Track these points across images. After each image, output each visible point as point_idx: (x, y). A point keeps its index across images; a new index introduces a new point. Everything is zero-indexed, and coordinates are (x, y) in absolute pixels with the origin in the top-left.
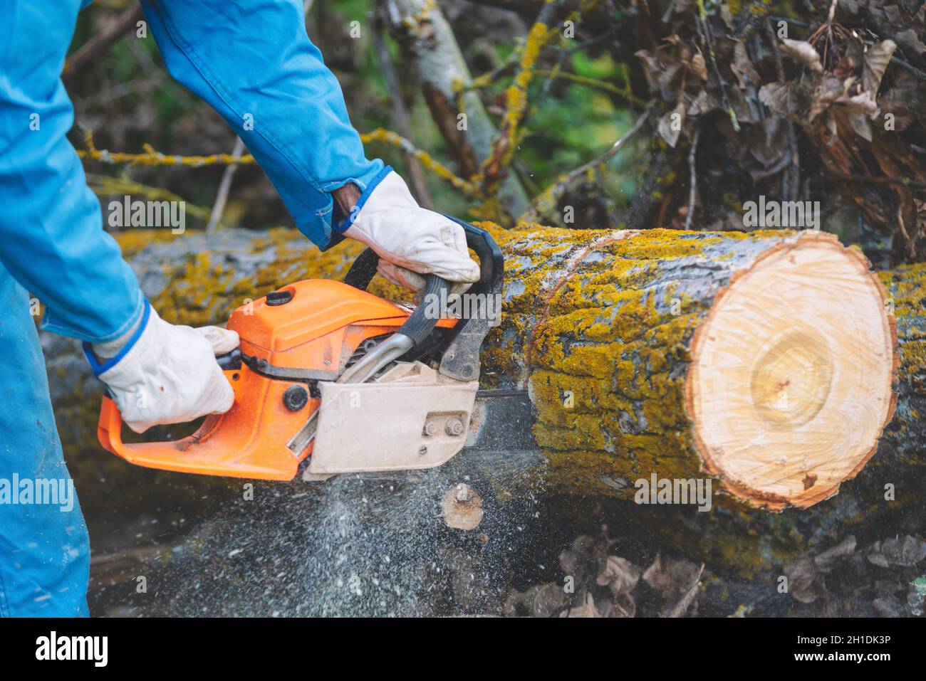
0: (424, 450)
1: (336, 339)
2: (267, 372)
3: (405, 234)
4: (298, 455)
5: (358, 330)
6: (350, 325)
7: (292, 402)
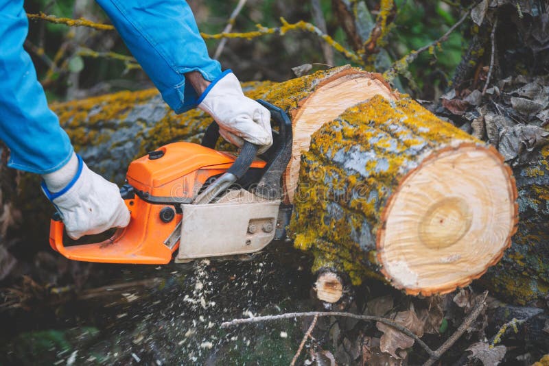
0: (249, 242)
1: (191, 178)
2: (149, 199)
3: (231, 111)
4: (171, 248)
5: (205, 172)
6: (199, 169)
7: (165, 217)
